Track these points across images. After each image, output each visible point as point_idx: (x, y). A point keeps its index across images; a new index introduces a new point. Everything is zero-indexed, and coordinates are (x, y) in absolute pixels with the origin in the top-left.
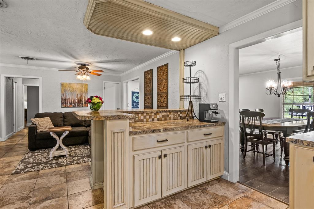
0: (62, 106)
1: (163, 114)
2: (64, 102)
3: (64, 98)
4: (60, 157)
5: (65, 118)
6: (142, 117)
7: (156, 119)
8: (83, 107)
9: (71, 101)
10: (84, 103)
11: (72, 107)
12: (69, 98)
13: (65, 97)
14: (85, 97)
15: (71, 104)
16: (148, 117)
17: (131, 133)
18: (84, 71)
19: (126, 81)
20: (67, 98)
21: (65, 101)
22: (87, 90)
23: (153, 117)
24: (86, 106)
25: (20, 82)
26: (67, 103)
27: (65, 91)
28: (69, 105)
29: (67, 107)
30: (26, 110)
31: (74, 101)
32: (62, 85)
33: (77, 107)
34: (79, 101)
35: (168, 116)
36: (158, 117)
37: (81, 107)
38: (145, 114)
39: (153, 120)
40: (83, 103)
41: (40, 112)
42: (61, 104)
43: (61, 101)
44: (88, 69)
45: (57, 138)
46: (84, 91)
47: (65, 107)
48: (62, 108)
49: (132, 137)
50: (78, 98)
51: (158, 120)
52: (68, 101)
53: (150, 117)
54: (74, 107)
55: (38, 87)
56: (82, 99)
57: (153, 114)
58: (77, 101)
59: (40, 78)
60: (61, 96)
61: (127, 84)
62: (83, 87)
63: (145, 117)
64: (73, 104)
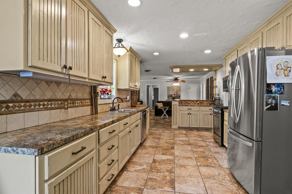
0: (168, 98)
1: (200, 102)
4: (165, 118)
6: (190, 102)
7: (196, 104)
10: (178, 97)
14: (179, 93)
16: (192, 102)
17: (179, 105)
18: (176, 81)
20: (170, 94)
22: (180, 89)
23: (195, 103)
25: (151, 87)
27: (169, 90)
30: (153, 100)
32: (168, 87)
35: (203, 102)
36: (197, 102)
38: (191, 101)
39: (195, 104)
41: (159, 101)
43: (168, 96)
44: (178, 80)
45: (164, 111)
49: (179, 107)
50: (175, 94)
51: (197, 104)
53: (194, 103)
55: (158, 88)
57: (195, 101)
59: (159, 85)
60: (168, 93)
62: (178, 88)
63: (191, 102)
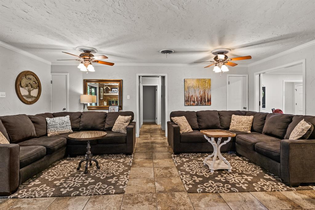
0: (186, 105)
2: (187, 100)
3: (187, 96)
5: (200, 118)
8: (205, 105)
9: (194, 98)
10: (207, 100)
11: (195, 105)
12: (192, 96)
13: (188, 94)
14: (208, 93)
15: (194, 102)
19: (259, 73)
21: (189, 99)
22: (210, 85)
24: (209, 104)
26: (191, 101)
27: (188, 88)
28: (192, 103)
29: (191, 105)
31: (197, 99)
33: (200, 105)
34: (202, 98)
37: (204, 105)
40: (205, 101)
42: (185, 102)
43: (185, 99)
46: (207, 87)
47: (189, 105)
48: (186, 106)
50: (201, 95)
52: (191, 99)
54: (197, 105)
56: (205, 96)
58: (199, 99)
59: (167, 75)
60: (185, 94)
61: (260, 76)
62: (205, 83)
64: (196, 102)
